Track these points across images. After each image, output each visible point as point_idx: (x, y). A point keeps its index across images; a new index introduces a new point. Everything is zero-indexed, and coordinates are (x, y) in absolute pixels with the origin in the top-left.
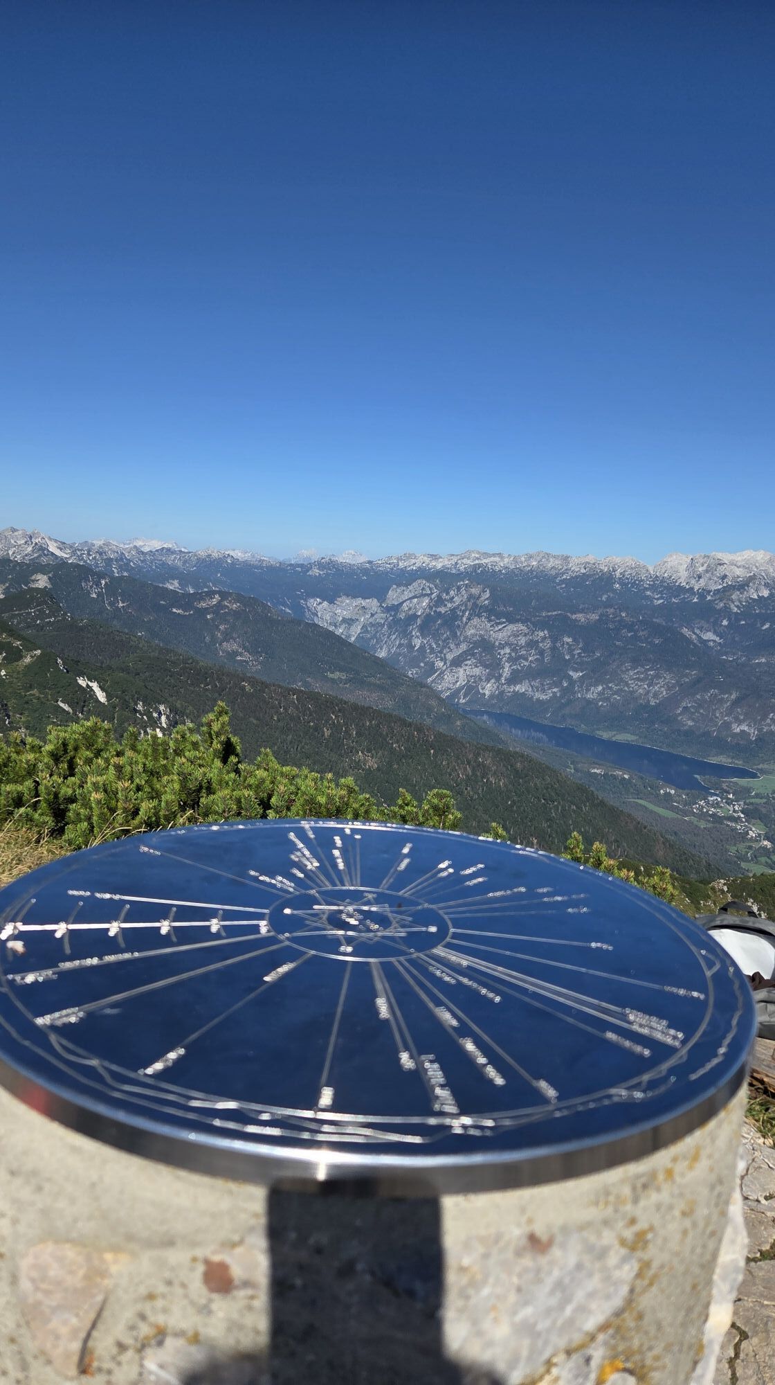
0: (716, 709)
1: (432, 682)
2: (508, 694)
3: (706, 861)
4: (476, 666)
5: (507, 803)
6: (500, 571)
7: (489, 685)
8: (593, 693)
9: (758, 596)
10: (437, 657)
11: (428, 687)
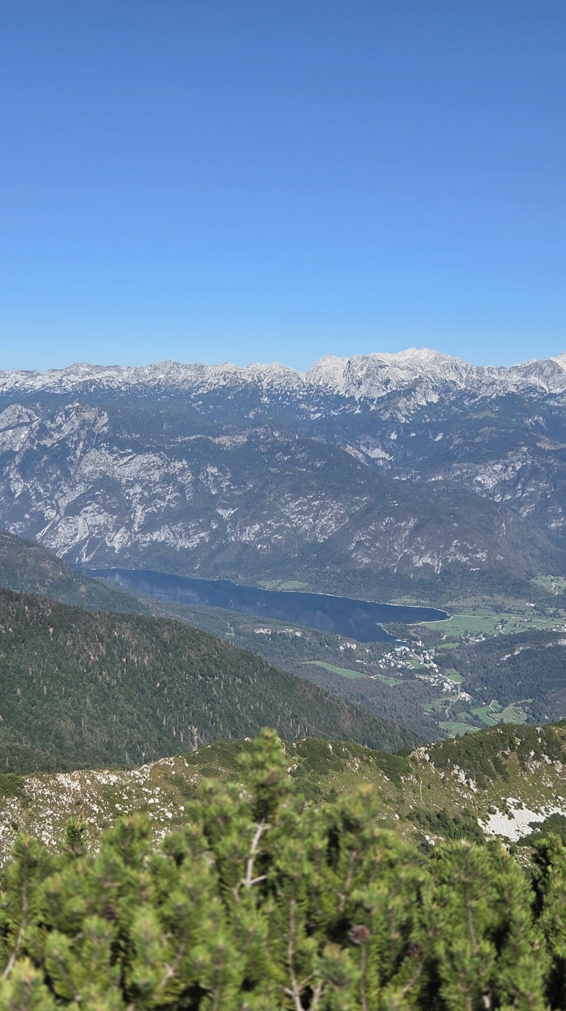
0: (393, 541)
1: (43, 538)
2: (143, 545)
3: (400, 726)
4: (101, 513)
5: (155, 686)
6: (119, 388)
7: (118, 535)
8: (249, 534)
9: (427, 402)
10: (46, 504)
11: (38, 546)
